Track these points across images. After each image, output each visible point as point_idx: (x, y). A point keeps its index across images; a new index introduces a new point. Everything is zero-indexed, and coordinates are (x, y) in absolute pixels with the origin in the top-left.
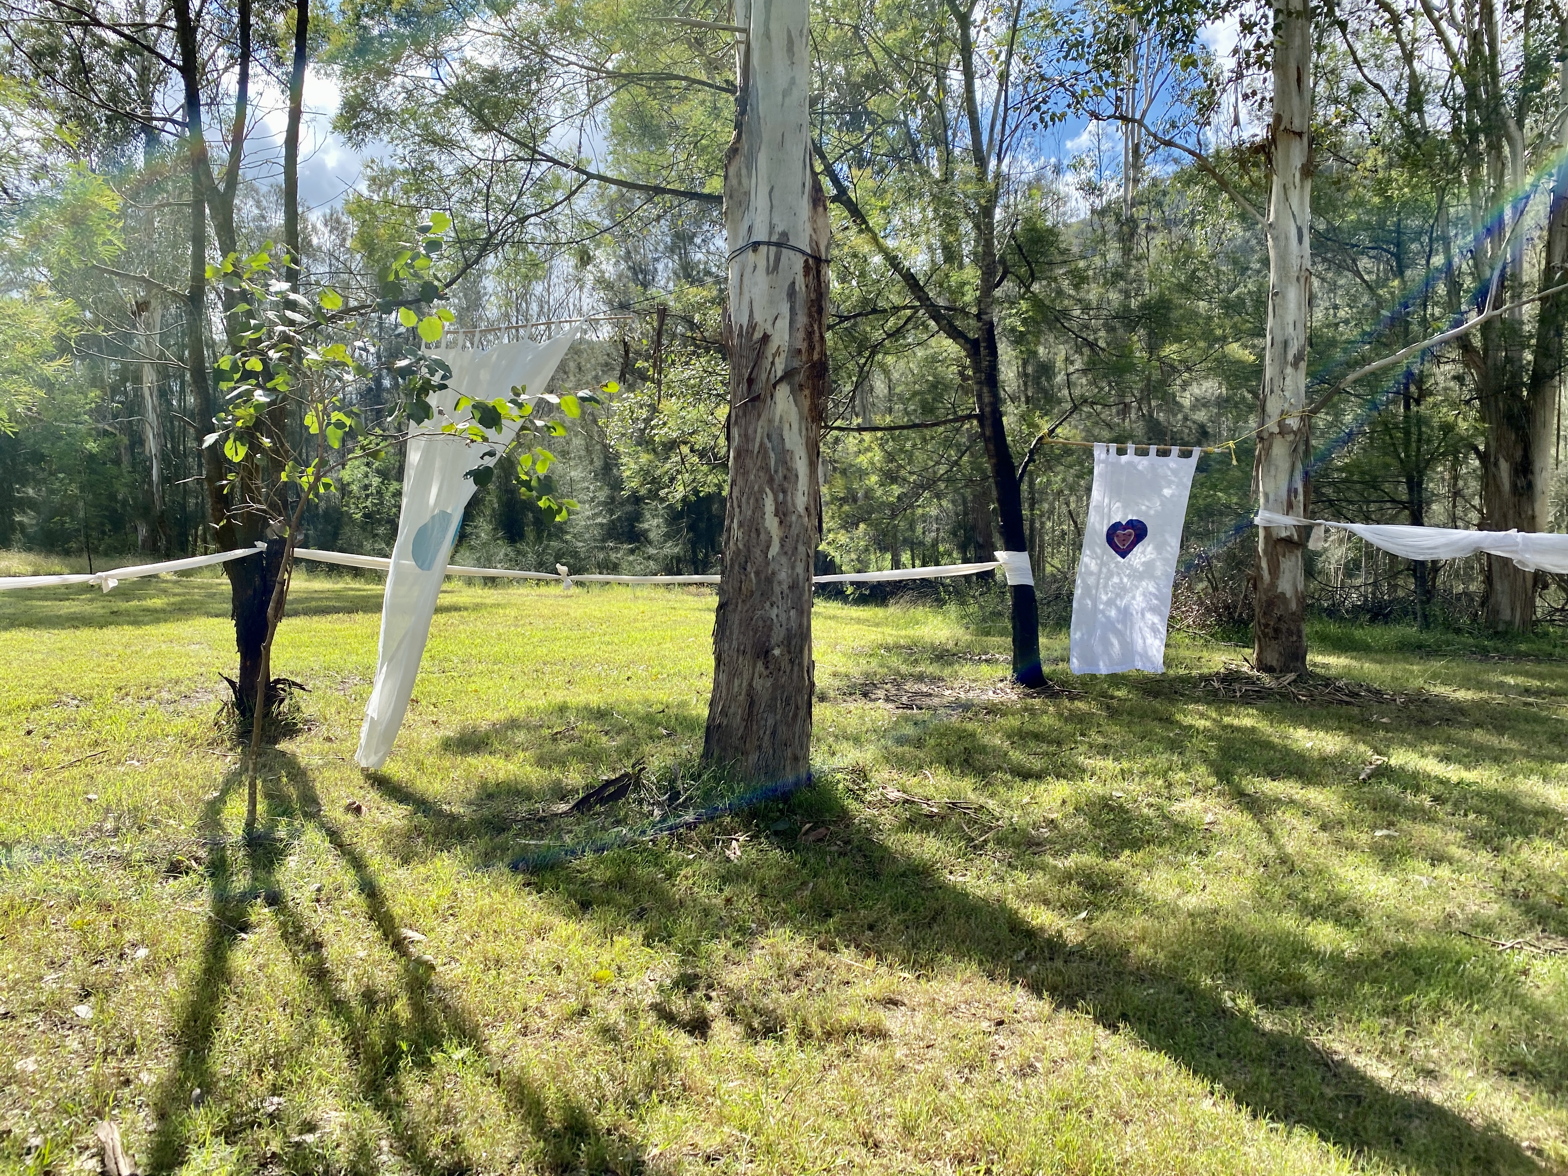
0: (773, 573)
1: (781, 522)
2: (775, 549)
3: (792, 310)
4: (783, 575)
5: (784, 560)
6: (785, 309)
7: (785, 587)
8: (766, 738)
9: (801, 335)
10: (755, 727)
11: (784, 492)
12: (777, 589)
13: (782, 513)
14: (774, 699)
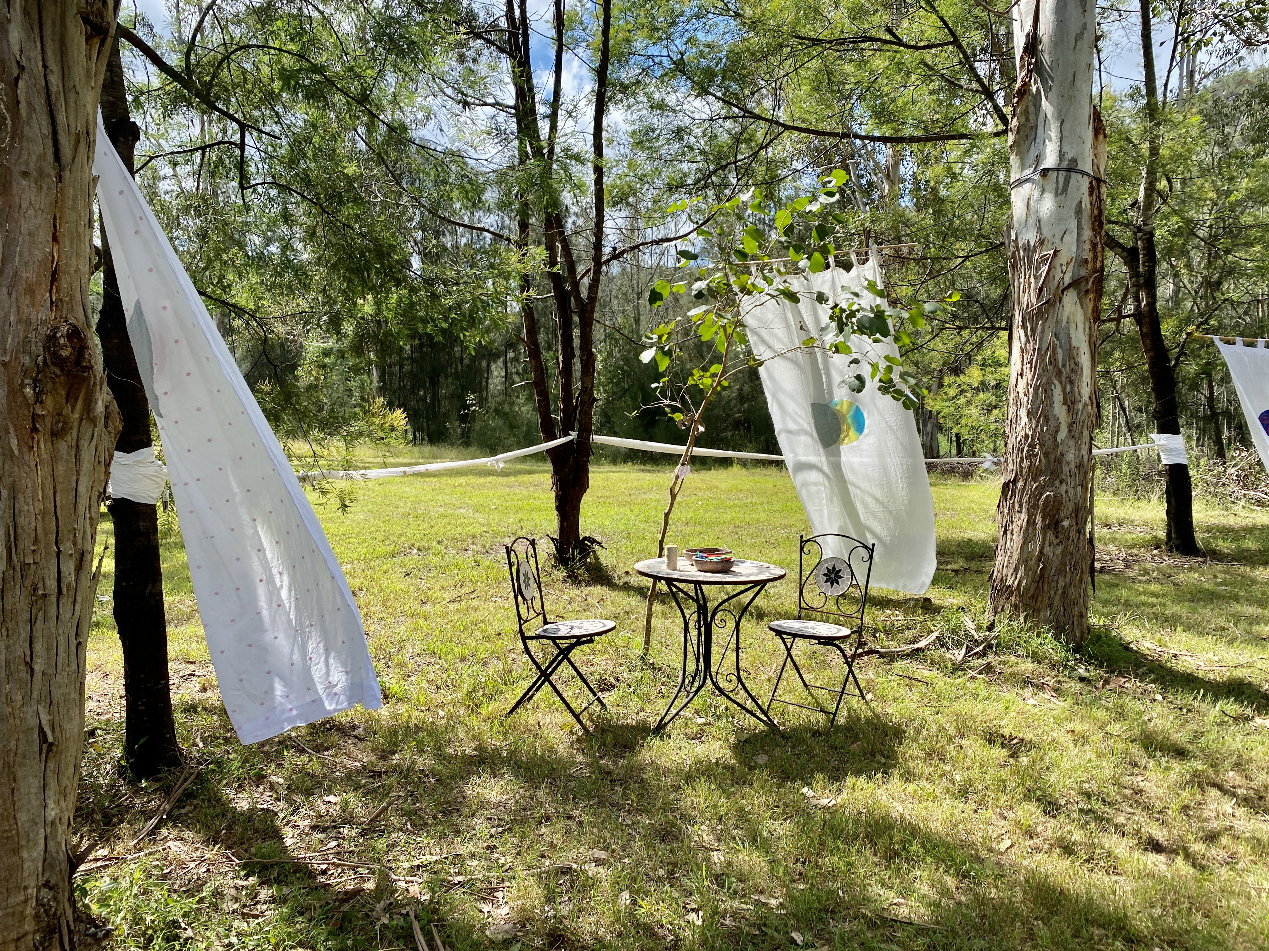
0: (1062, 454)
1: (1069, 410)
2: (1063, 434)
3: (1079, 224)
4: (1070, 457)
5: (1071, 443)
6: (1073, 224)
7: (1072, 466)
8: (1057, 598)
9: (1088, 246)
10: (1046, 588)
11: (1071, 383)
12: (1066, 469)
13: (1070, 402)
14: (1063, 564)
